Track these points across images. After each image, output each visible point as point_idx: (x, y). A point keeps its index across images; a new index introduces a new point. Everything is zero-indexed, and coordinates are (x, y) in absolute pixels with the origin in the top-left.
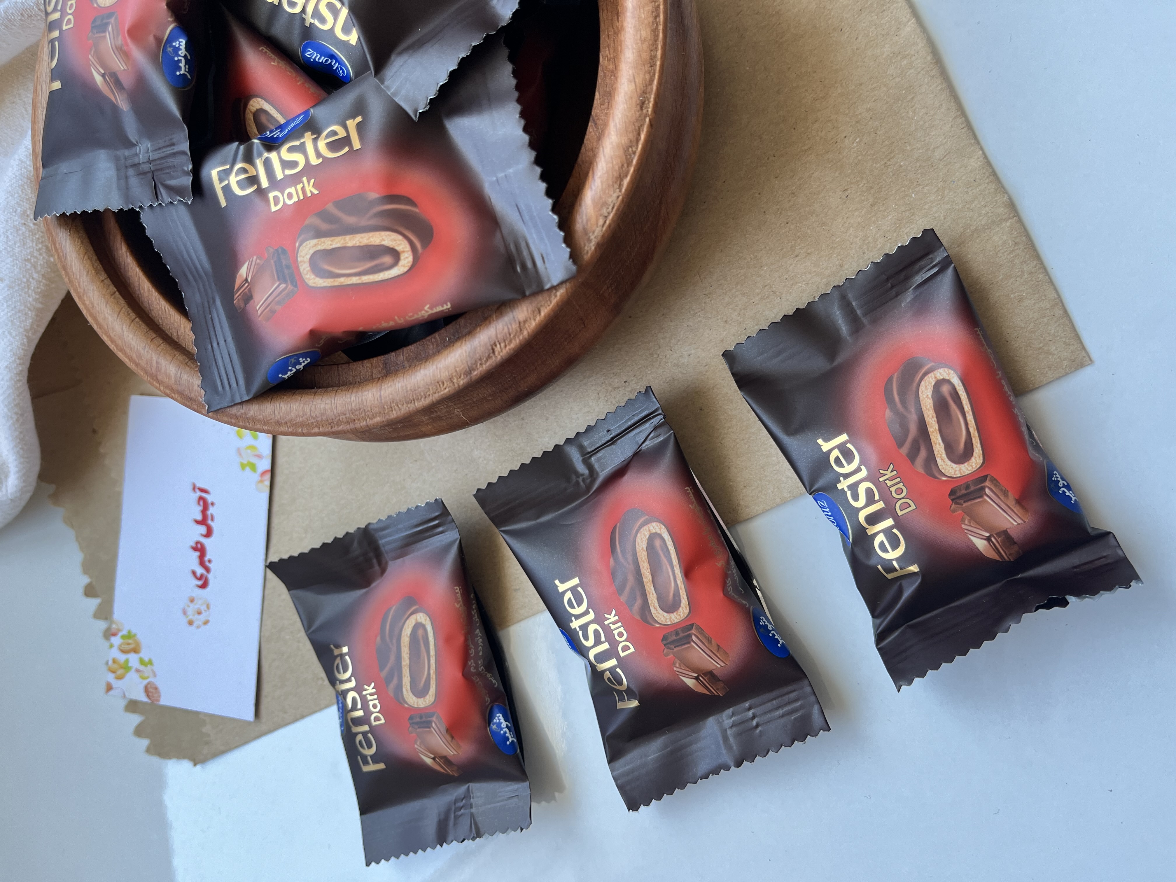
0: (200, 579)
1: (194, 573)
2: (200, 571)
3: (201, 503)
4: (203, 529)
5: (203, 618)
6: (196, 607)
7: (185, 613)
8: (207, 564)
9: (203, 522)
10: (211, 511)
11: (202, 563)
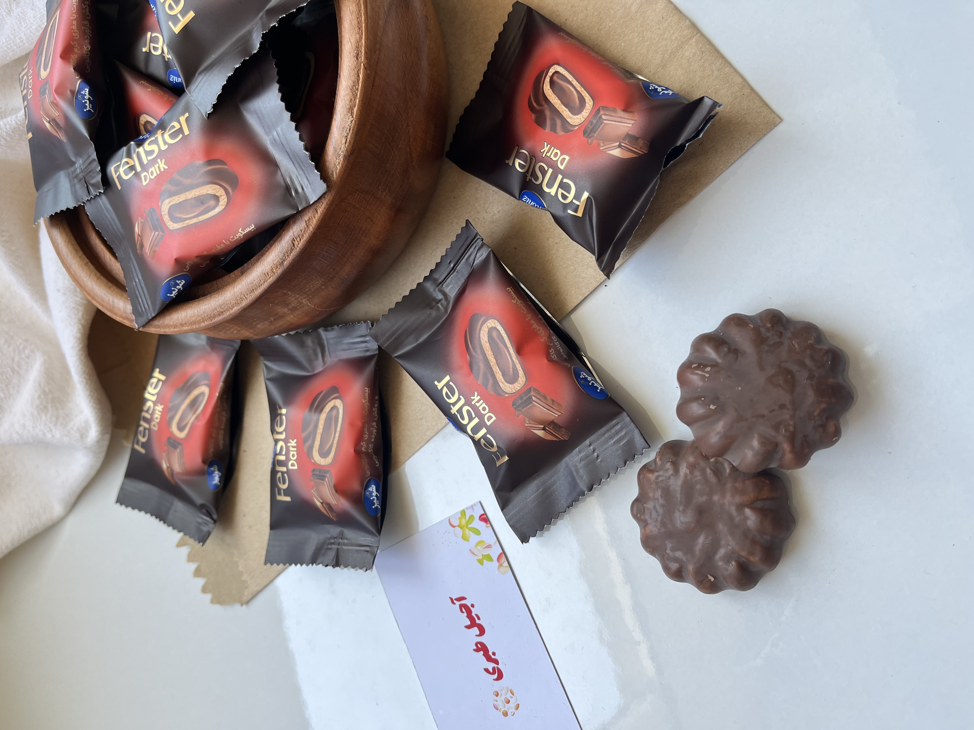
0: (494, 673)
1: (487, 670)
2: (490, 666)
3: (464, 610)
4: (476, 630)
5: (512, 705)
6: (503, 698)
7: (497, 709)
8: (493, 657)
9: (473, 623)
10: (474, 611)
11: (489, 659)
